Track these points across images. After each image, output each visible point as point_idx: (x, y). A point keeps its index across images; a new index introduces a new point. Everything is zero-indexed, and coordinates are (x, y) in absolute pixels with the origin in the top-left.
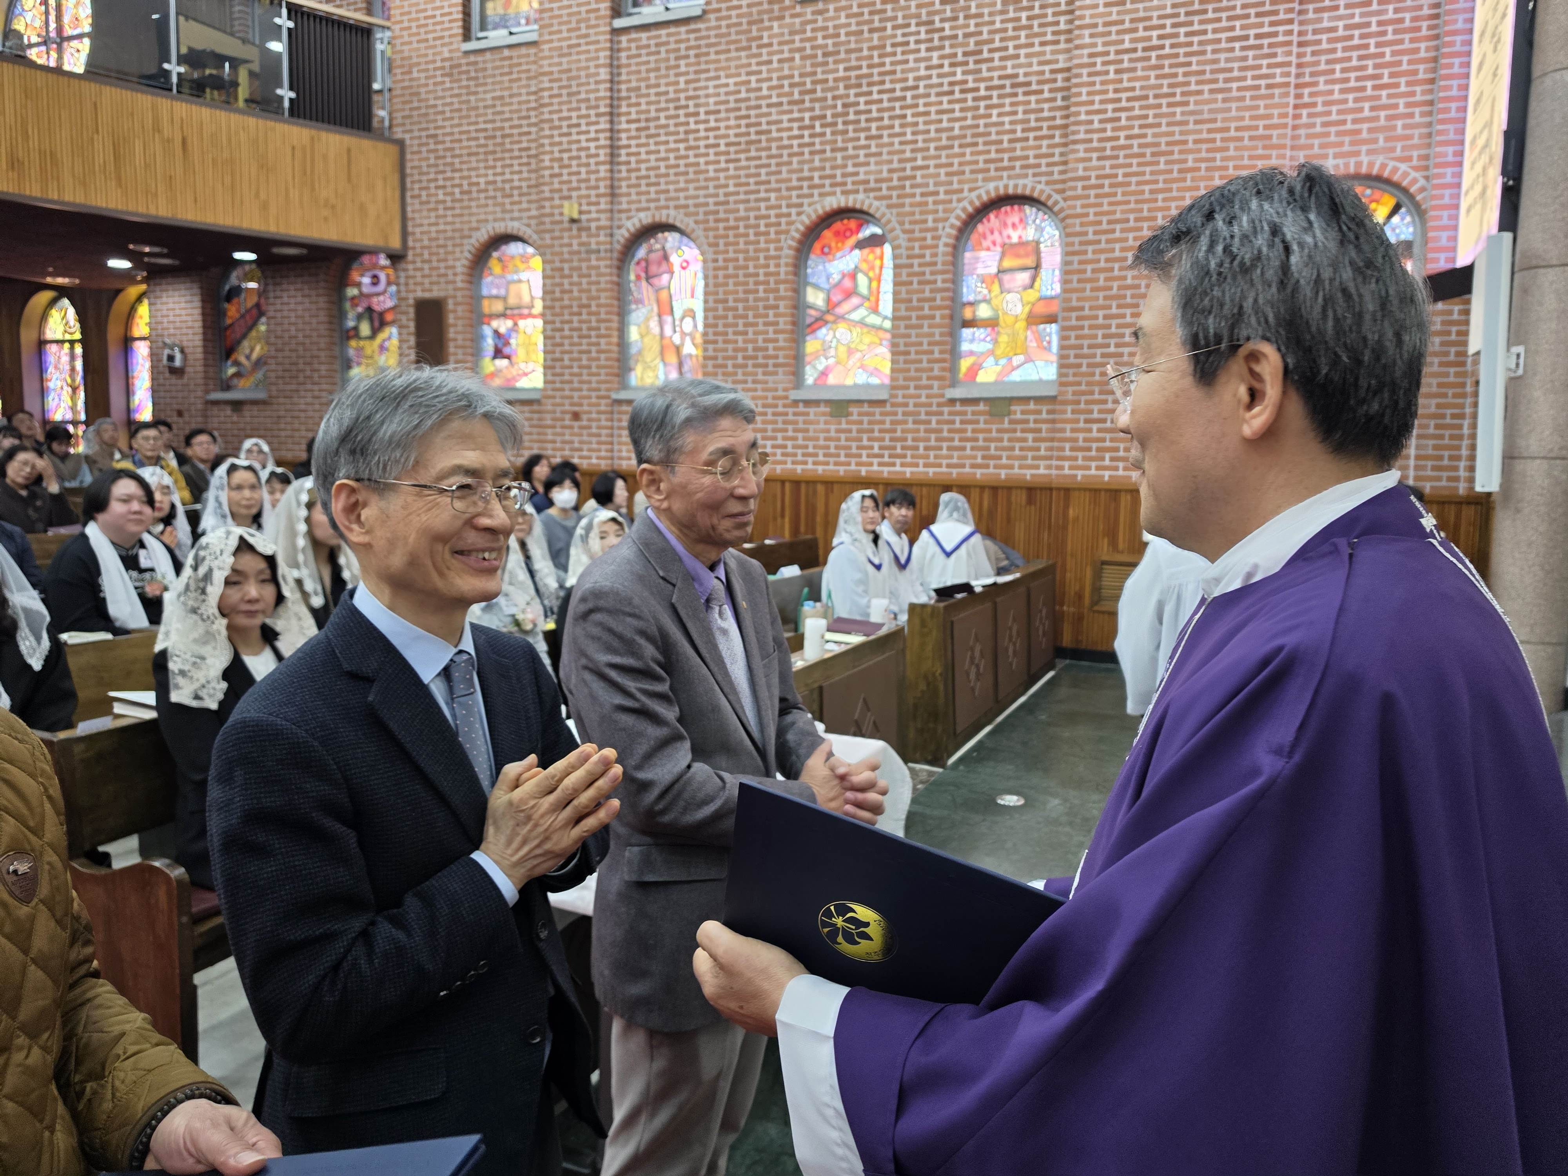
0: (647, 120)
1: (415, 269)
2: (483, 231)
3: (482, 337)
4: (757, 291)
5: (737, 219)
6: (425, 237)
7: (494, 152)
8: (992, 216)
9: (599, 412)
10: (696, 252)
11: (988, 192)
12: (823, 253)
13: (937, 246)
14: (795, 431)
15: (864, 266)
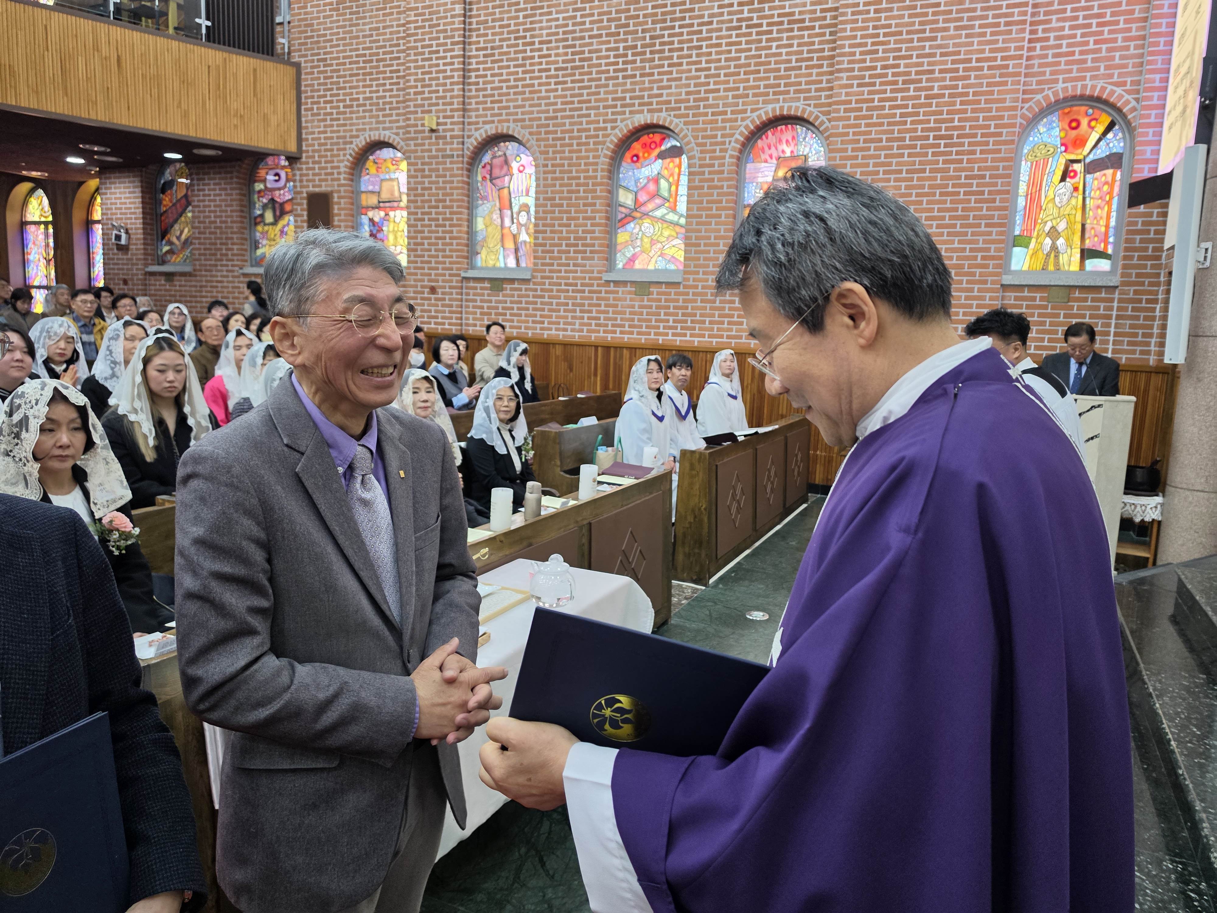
0: (493, 48)
1: (308, 169)
2: (362, 138)
3: (361, 224)
4: (579, 191)
5: (563, 132)
6: (316, 142)
7: (371, 74)
8: (769, 133)
9: (450, 287)
10: (531, 158)
11: (766, 113)
12: (633, 161)
13: (724, 158)
14: (606, 306)
15: (666, 173)
